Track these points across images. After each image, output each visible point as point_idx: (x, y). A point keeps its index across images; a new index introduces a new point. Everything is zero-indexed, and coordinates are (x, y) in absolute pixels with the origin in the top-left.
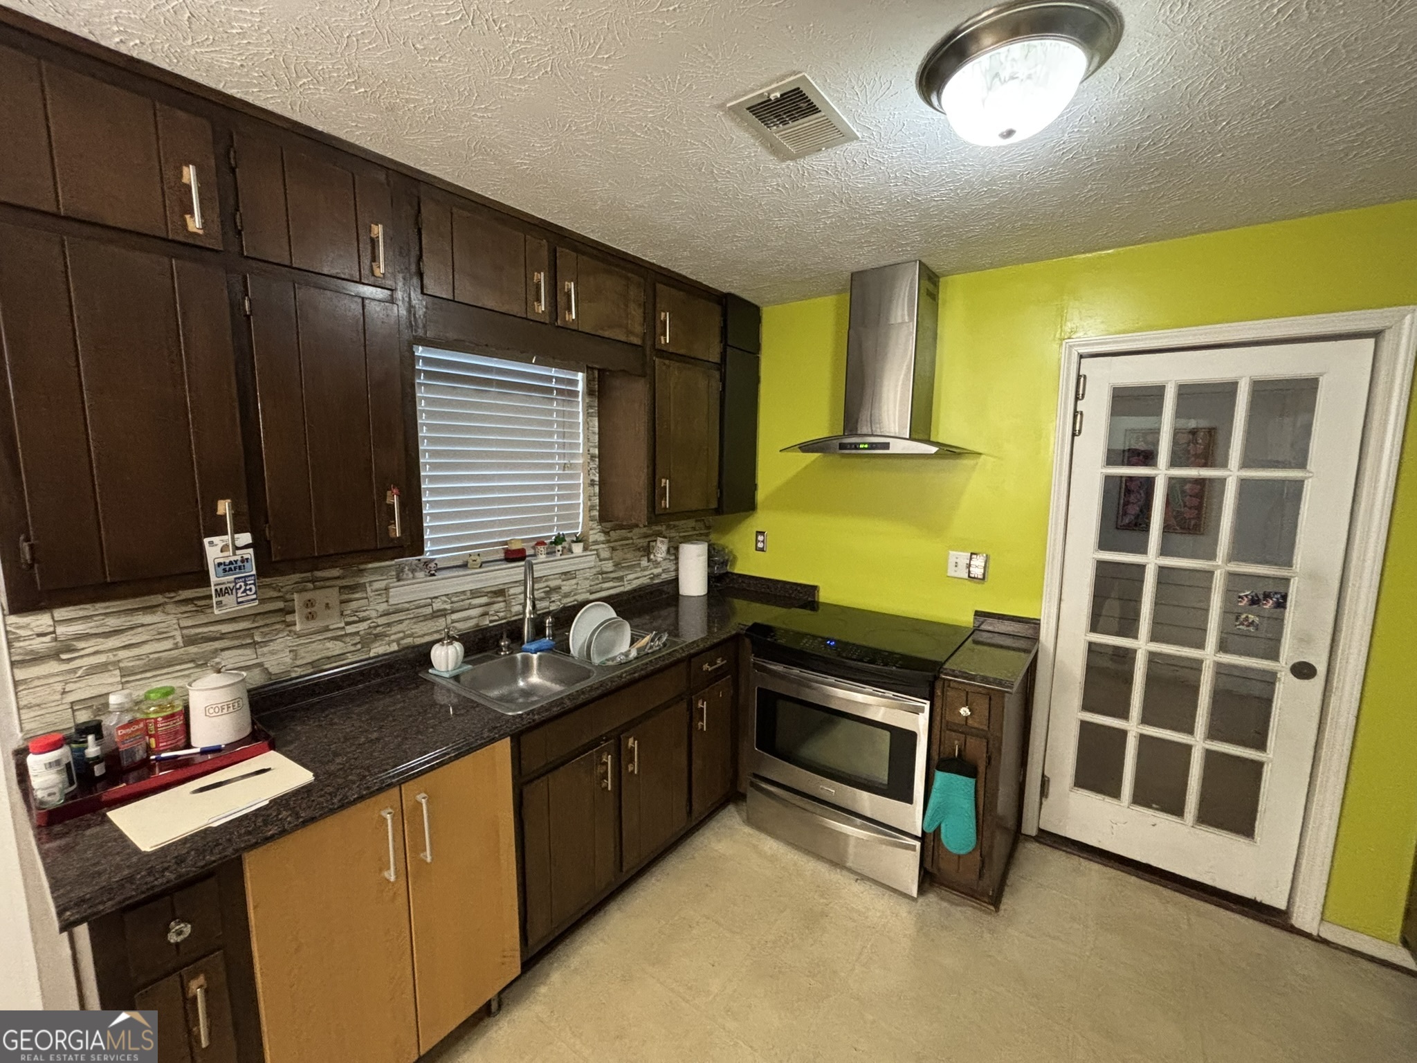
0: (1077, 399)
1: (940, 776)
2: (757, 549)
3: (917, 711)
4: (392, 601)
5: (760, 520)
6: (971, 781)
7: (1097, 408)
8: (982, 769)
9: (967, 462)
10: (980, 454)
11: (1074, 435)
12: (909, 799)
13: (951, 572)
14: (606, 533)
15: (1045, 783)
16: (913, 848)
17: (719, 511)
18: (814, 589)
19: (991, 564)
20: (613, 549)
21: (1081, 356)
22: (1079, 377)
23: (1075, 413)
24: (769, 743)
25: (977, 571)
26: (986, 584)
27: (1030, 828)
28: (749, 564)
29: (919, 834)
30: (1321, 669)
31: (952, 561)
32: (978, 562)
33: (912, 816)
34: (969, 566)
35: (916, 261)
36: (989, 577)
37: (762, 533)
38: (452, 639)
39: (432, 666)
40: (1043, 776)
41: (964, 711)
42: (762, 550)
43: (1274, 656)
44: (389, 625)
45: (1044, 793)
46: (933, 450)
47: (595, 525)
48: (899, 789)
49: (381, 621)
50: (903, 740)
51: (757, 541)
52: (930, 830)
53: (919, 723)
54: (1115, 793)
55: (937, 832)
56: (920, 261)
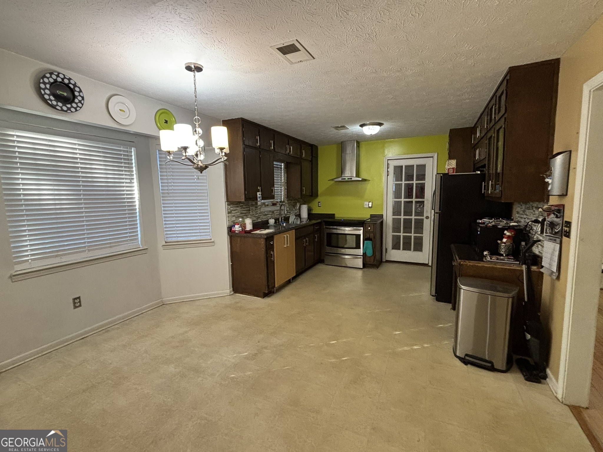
0: (388, 168)
1: (365, 242)
2: (319, 206)
3: (360, 230)
4: (261, 211)
5: (319, 199)
6: (371, 242)
7: (391, 170)
8: (373, 239)
9: (367, 182)
10: (370, 180)
11: (387, 176)
12: (360, 248)
13: (365, 206)
14: (288, 201)
15: (386, 249)
16: (361, 258)
17: (312, 196)
18: (334, 214)
19: (373, 204)
20: (289, 205)
21: (388, 160)
22: (388, 164)
23: (388, 171)
24: (329, 245)
25: (370, 206)
26: (372, 208)
27: (384, 260)
28: (316, 211)
29: (362, 254)
30: (430, 217)
31: (365, 204)
32: (370, 204)
33: (361, 251)
34: (369, 205)
35: (355, 140)
36: (373, 206)
37: (320, 202)
38: (273, 218)
39: (269, 224)
40: (386, 248)
41: (369, 228)
42: (320, 206)
43: (423, 216)
44: (260, 215)
45: (386, 252)
46: (361, 179)
47: (286, 199)
48: (358, 247)
49: (259, 215)
50: (358, 236)
51: (319, 204)
52: (364, 252)
53: (361, 232)
54: (400, 249)
55: (366, 252)
56: (356, 141)
